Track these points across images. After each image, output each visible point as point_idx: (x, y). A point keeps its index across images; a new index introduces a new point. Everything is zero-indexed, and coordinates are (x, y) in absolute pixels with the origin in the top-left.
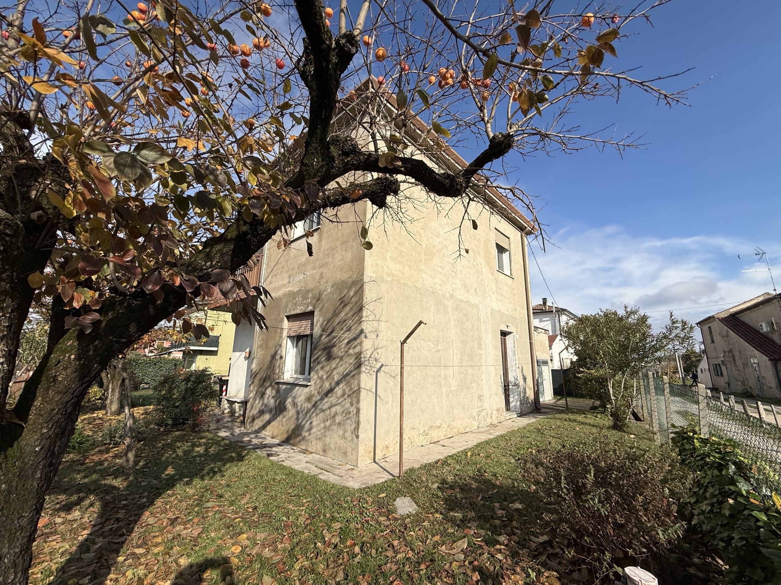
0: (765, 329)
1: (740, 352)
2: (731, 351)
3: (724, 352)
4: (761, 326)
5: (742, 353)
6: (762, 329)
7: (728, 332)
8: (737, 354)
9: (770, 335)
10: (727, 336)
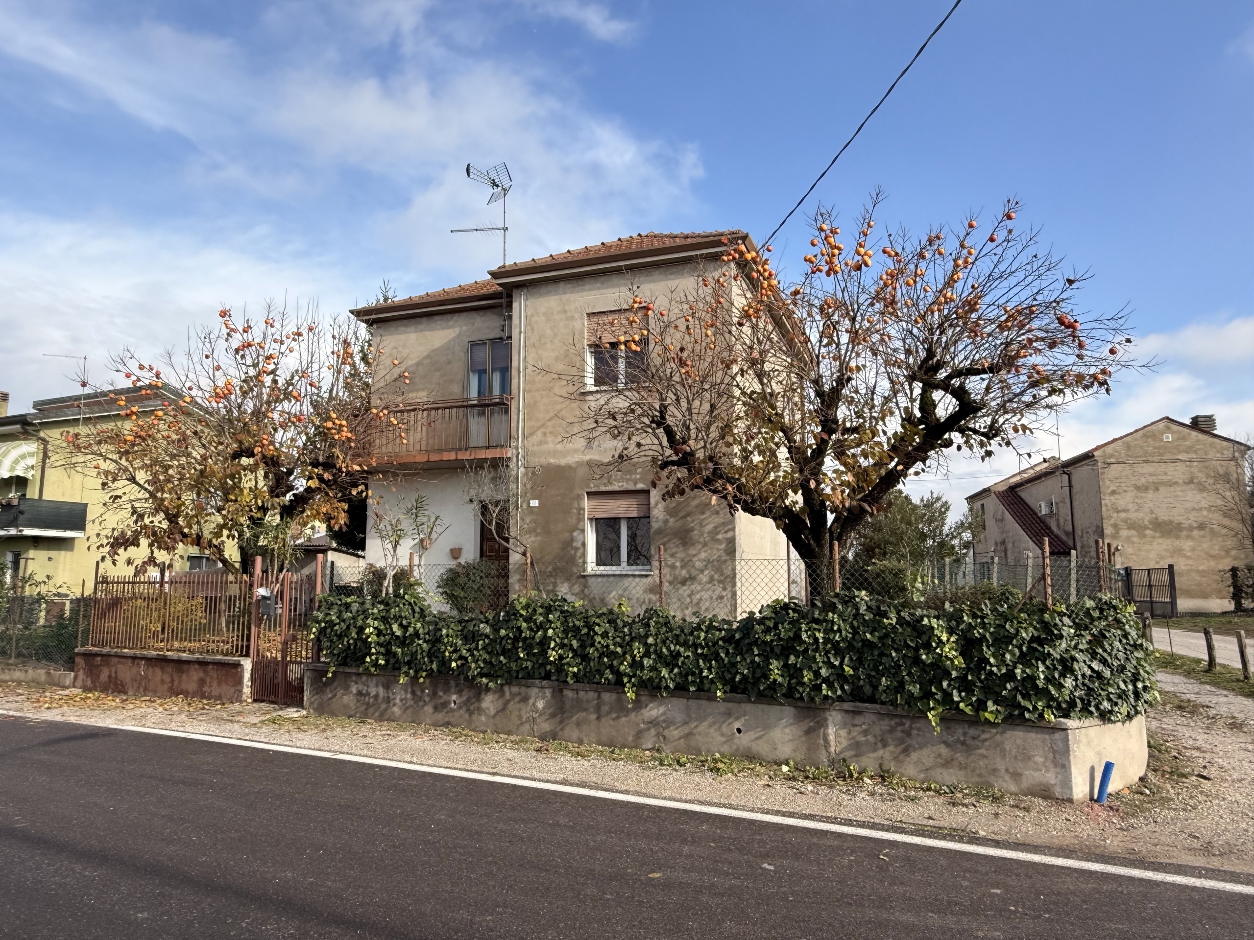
0: (1044, 511)
1: (1013, 544)
2: (1003, 542)
3: (996, 544)
4: (1040, 506)
5: (1016, 544)
6: (1040, 511)
7: (1003, 513)
8: (1010, 546)
9: (1048, 520)
10: (1002, 520)
